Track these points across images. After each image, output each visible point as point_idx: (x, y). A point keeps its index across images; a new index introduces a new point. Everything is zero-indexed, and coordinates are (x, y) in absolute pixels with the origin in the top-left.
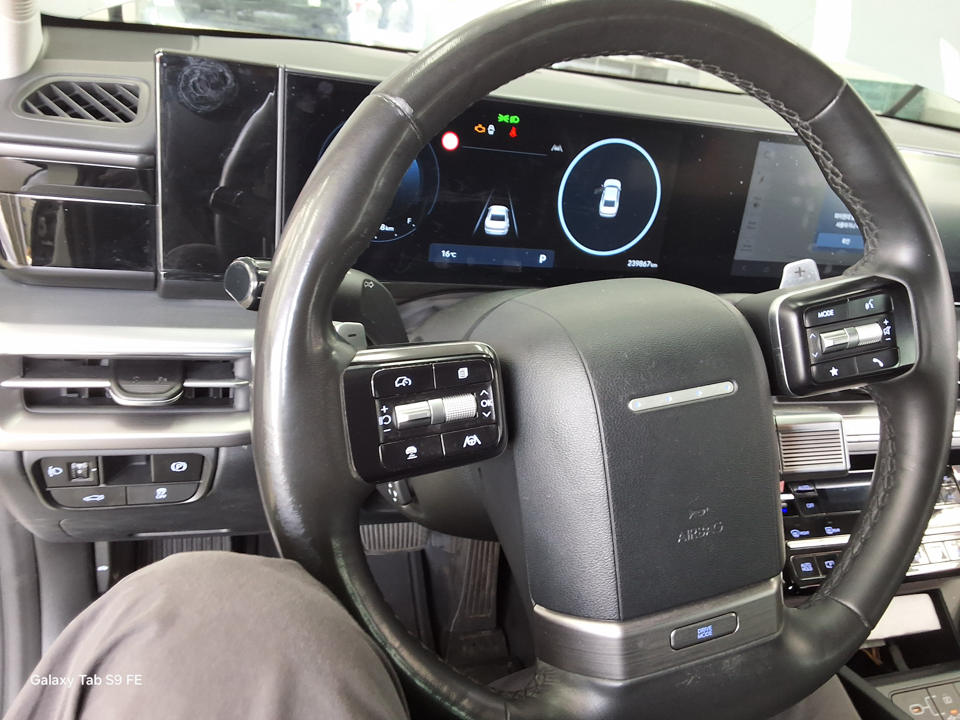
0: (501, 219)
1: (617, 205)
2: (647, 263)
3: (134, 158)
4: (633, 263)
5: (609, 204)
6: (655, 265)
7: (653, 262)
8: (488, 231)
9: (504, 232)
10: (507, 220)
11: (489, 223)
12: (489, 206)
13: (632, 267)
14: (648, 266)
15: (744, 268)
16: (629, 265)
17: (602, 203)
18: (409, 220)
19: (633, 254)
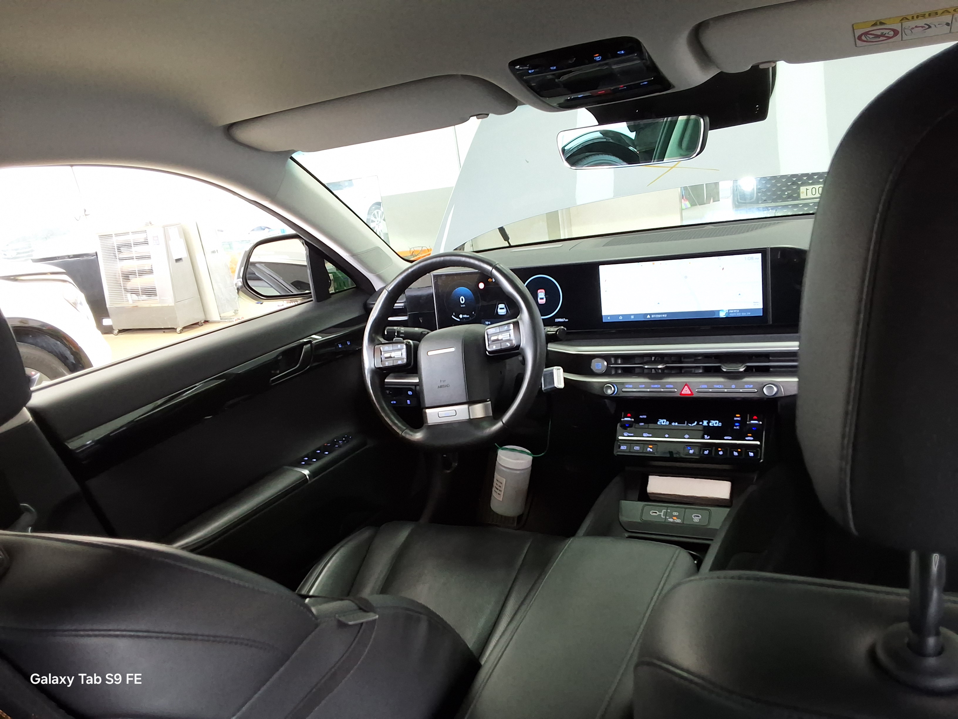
0: (503, 309)
1: (545, 299)
2: (563, 320)
3: (402, 304)
4: (557, 320)
5: (542, 299)
6: (567, 320)
7: (566, 319)
8: (499, 314)
9: (505, 313)
10: (505, 309)
11: (499, 311)
12: (498, 304)
13: (557, 322)
14: (564, 321)
15: (609, 318)
16: (556, 321)
17: (539, 299)
18: (473, 313)
19: (556, 316)
